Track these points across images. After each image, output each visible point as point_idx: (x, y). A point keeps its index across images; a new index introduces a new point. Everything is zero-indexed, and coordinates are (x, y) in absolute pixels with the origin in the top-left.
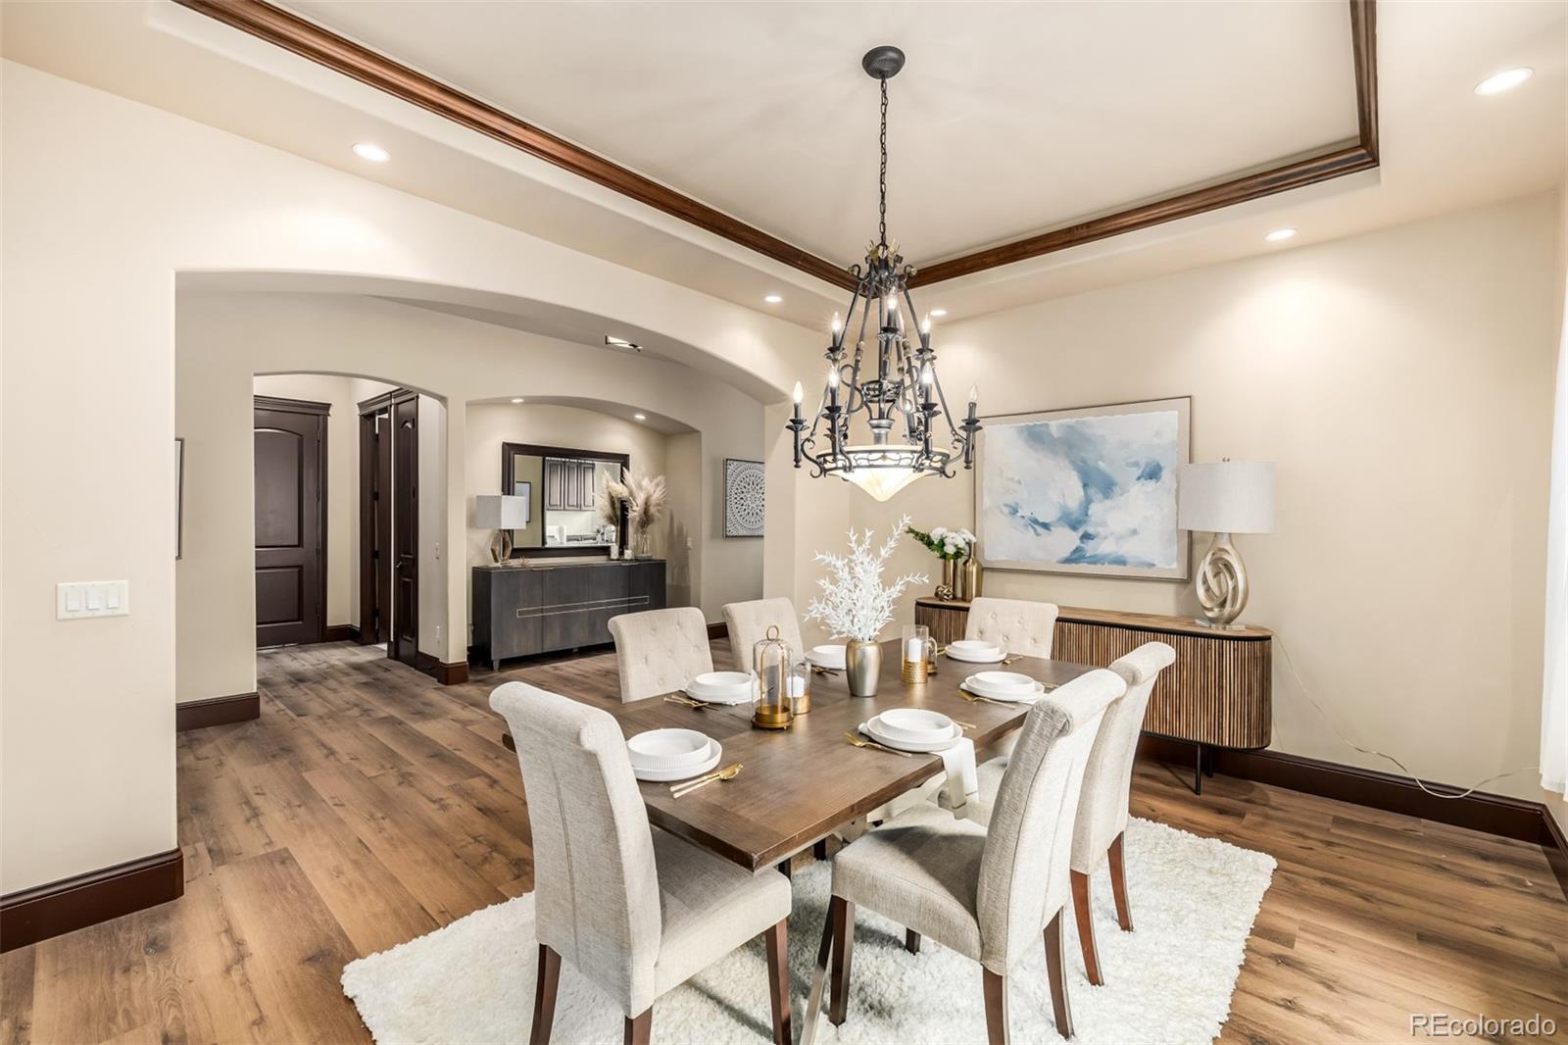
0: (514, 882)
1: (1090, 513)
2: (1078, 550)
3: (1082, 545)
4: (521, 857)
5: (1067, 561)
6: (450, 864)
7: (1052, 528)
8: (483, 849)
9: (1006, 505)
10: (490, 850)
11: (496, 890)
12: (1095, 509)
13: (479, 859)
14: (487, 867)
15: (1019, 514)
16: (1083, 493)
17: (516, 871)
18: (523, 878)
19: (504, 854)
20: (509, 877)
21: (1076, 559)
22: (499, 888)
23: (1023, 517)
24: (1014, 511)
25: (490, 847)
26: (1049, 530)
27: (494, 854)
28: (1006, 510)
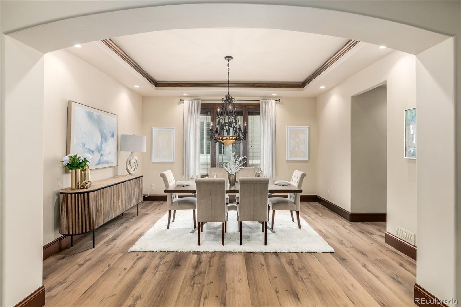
0: (294, 258)
1: (102, 147)
2: (100, 160)
3: (101, 158)
4: (289, 265)
5: (98, 164)
6: (312, 273)
7: (94, 153)
8: (301, 274)
9: (82, 143)
10: (298, 273)
11: (299, 258)
12: (103, 145)
13: (302, 270)
14: (300, 267)
15: (85, 147)
16: (101, 140)
17: (292, 261)
18: (291, 259)
19: (294, 269)
20: (295, 260)
21: (99, 163)
22: (298, 258)
23: (87, 148)
24: (84, 146)
25: (298, 274)
26: (93, 153)
27: (297, 270)
28: (81, 145)
